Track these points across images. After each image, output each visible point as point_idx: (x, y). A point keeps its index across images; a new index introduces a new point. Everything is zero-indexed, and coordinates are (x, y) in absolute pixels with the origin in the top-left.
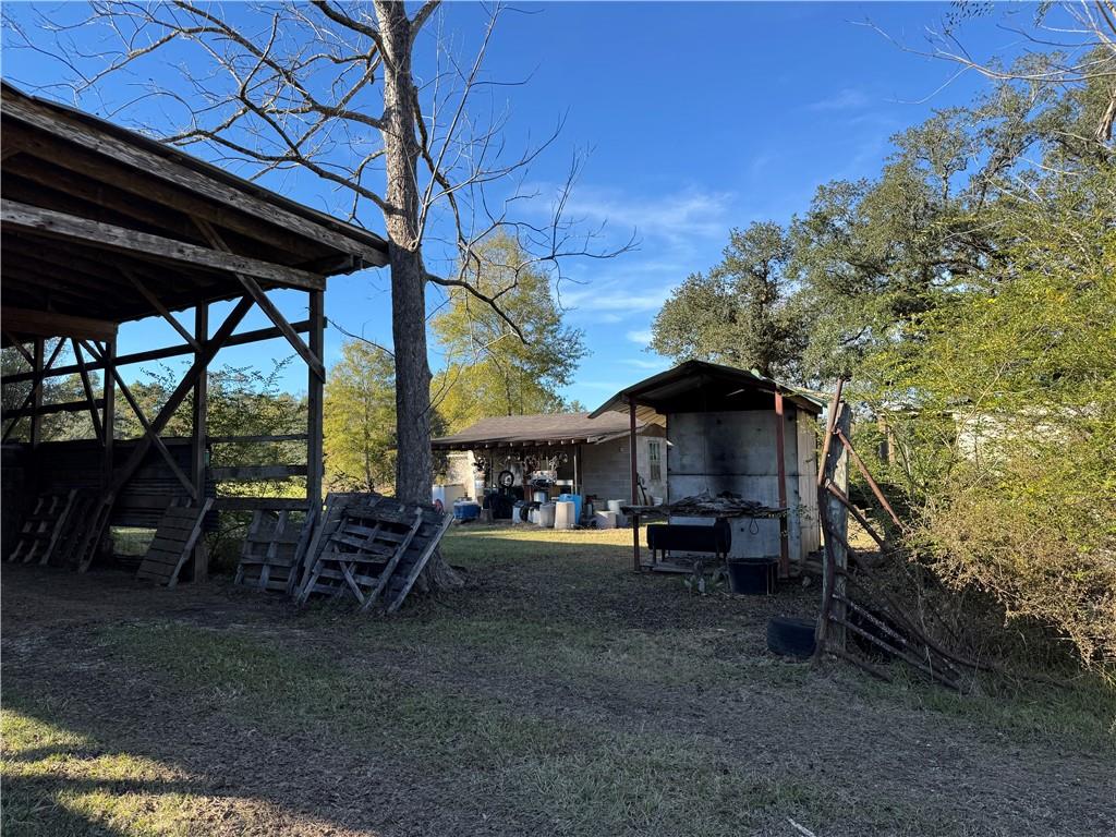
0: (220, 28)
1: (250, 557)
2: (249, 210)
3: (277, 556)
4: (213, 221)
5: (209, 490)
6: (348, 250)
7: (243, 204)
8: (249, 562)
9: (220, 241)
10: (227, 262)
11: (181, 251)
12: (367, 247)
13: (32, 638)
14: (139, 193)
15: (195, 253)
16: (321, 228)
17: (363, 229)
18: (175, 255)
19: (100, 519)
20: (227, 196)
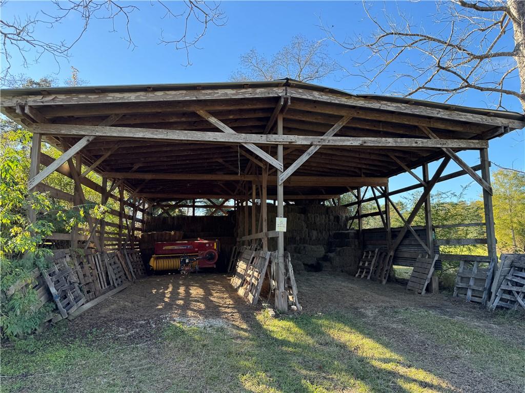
0: (424, 38)
1: (460, 284)
2: (446, 117)
3: (475, 285)
4: (429, 126)
5: (436, 251)
6: (500, 125)
7: (443, 115)
8: (460, 286)
9: (433, 134)
10: (437, 144)
11: (416, 143)
12: (511, 120)
13: (372, 311)
14: (397, 122)
15: (422, 142)
16: (484, 117)
17: (507, 111)
18: (414, 145)
19: (389, 262)
20: (435, 113)
